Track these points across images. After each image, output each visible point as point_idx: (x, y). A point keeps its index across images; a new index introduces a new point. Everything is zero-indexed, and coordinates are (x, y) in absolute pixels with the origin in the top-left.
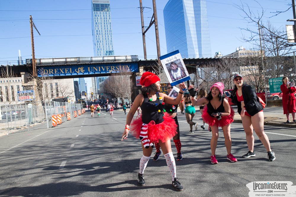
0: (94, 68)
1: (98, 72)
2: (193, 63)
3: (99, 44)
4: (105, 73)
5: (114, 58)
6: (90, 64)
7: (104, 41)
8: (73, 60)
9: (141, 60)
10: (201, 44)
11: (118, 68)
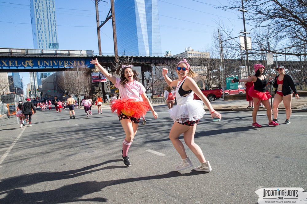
0: (45, 61)
1: (50, 66)
2: (149, 61)
3: (41, 34)
4: (57, 68)
5: (68, 52)
6: (41, 57)
7: (47, 32)
8: (20, 51)
9: (97, 56)
10: (152, 42)
11: (72, 63)
